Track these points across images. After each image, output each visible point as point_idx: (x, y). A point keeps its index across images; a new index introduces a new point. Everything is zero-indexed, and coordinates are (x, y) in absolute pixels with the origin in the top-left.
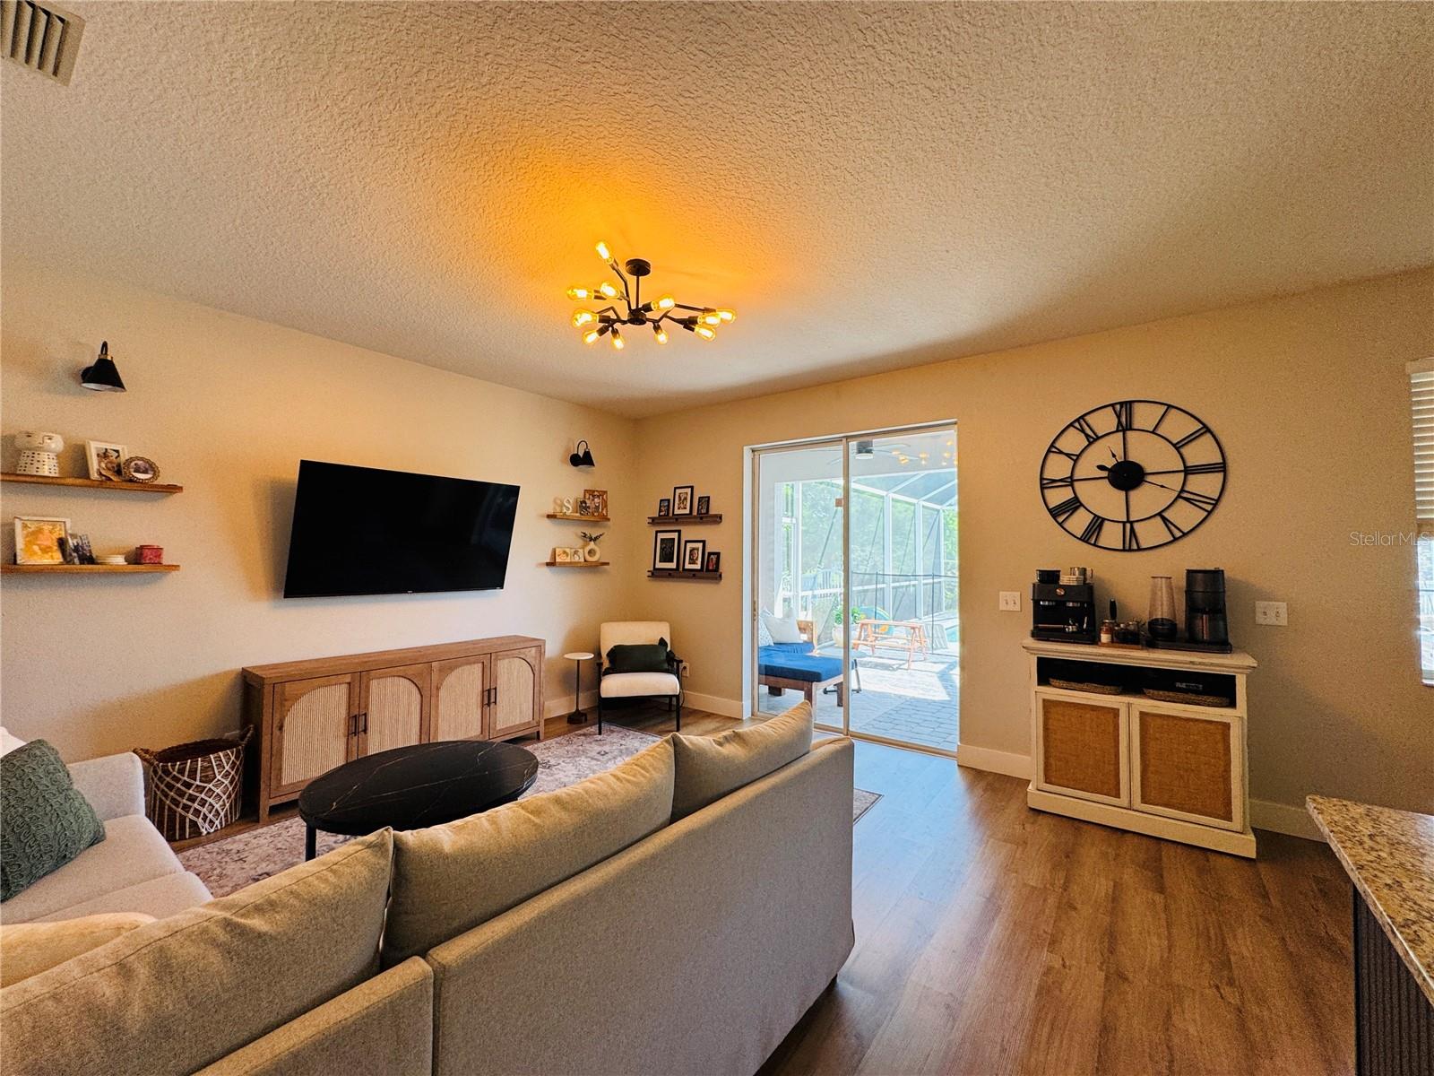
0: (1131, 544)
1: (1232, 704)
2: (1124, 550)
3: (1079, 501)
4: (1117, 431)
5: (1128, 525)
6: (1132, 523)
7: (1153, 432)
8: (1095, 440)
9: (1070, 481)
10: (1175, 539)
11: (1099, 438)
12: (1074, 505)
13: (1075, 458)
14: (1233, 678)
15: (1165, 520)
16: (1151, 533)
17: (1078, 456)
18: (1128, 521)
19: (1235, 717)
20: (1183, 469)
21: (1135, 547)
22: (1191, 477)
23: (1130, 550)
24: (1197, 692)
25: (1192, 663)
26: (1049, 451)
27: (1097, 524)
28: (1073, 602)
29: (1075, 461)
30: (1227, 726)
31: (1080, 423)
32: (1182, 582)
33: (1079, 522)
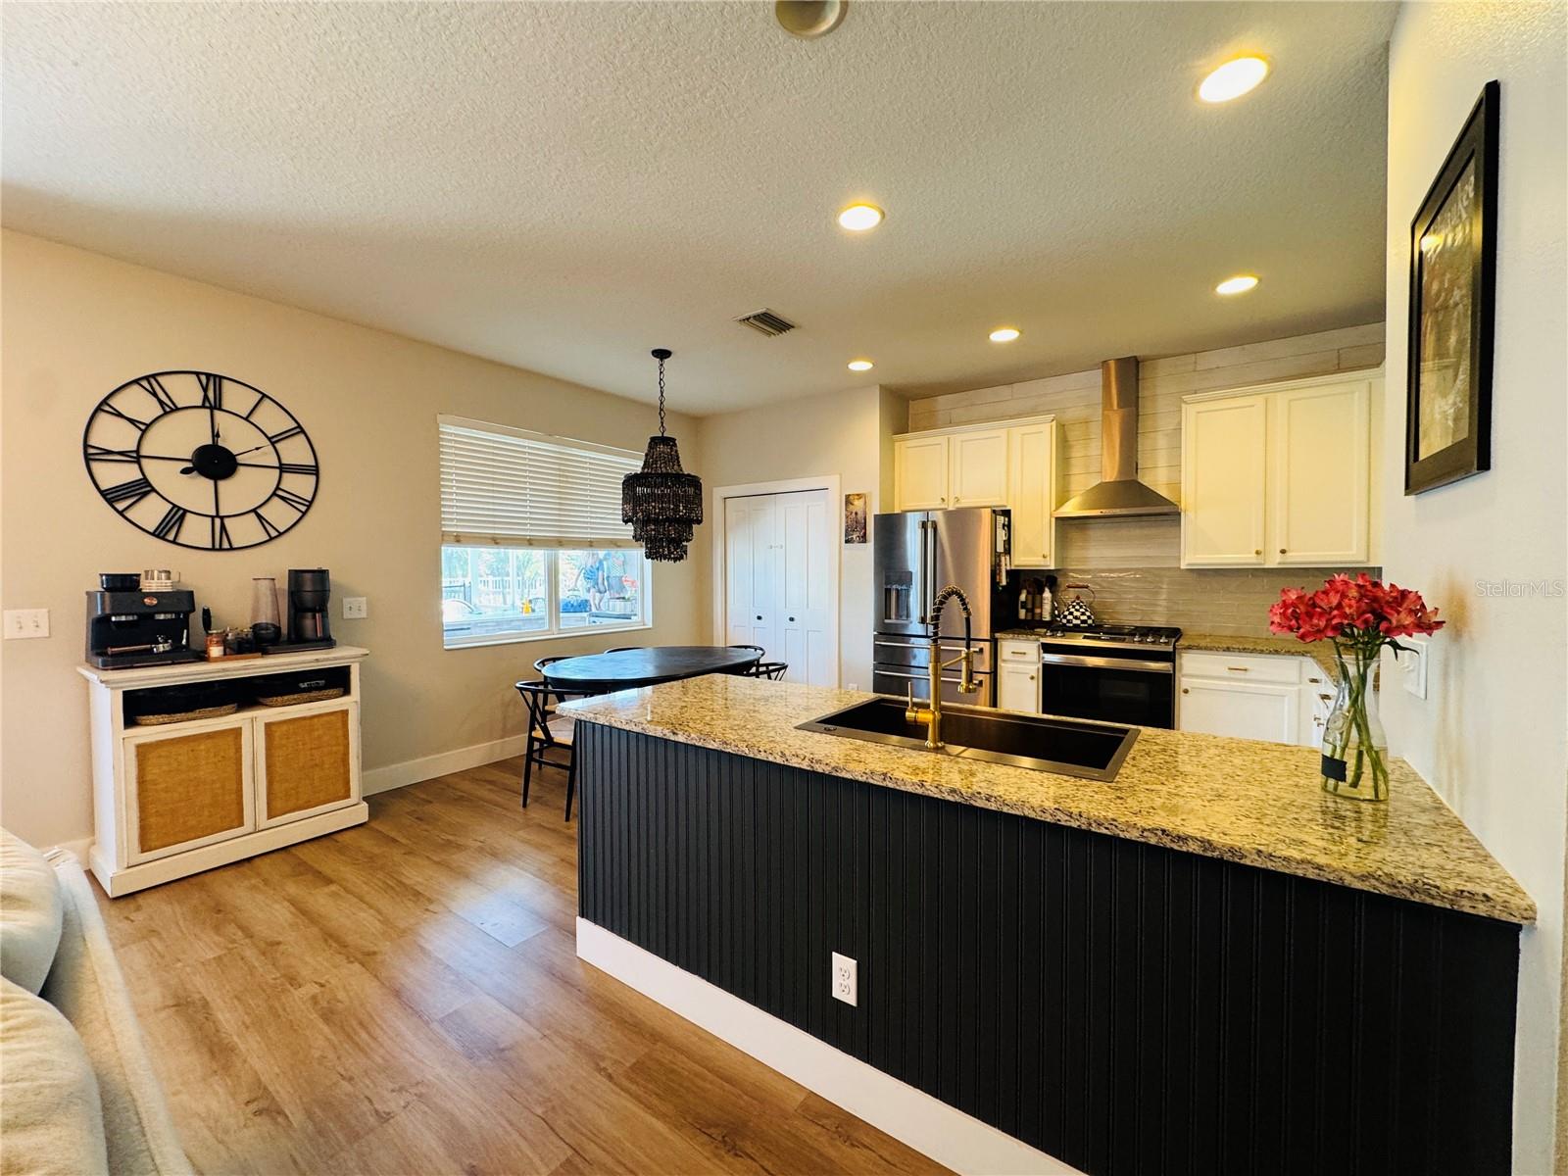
0: (221, 542)
1: (347, 692)
2: (213, 549)
3: (150, 485)
4: (203, 406)
5: (218, 521)
6: (222, 518)
7: (246, 419)
8: (172, 411)
9: (136, 457)
10: (271, 539)
11: (177, 409)
12: (142, 488)
13: (145, 428)
14: (349, 667)
15: (260, 517)
16: (244, 531)
17: (148, 426)
18: (217, 516)
19: (350, 703)
20: (277, 465)
21: (226, 545)
22: (285, 475)
23: (221, 549)
24: (319, 688)
26: (99, 409)
27: (176, 517)
28: (165, 613)
29: (144, 432)
30: (345, 713)
31: (149, 382)
32: (283, 584)
33: (151, 512)
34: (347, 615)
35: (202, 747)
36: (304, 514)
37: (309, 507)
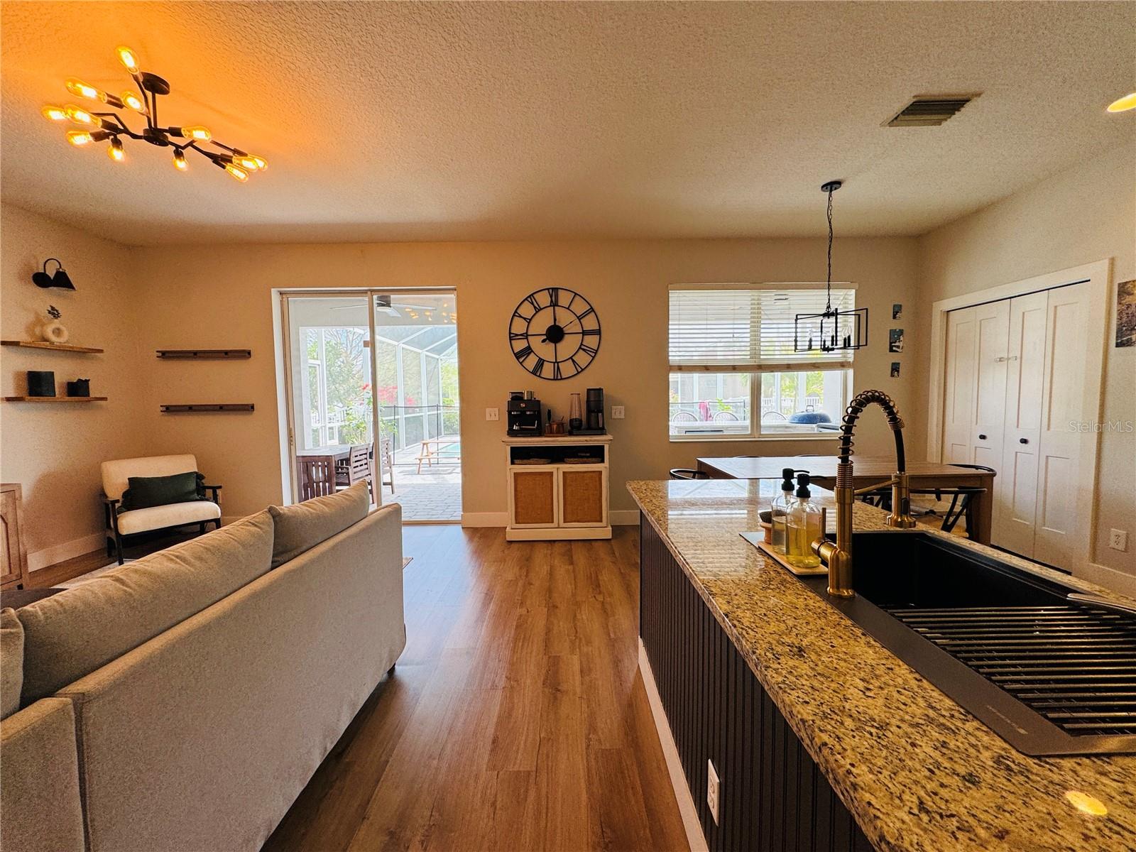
0: (558, 377)
1: (603, 461)
2: (554, 379)
3: (531, 349)
4: (551, 306)
5: (556, 364)
6: (558, 363)
7: (568, 309)
8: (539, 310)
9: (526, 336)
10: (578, 373)
11: (541, 309)
12: (528, 351)
13: (529, 321)
14: (603, 446)
15: (573, 361)
16: (567, 369)
17: (530, 320)
18: (556, 362)
19: (602, 467)
20: (581, 331)
21: (559, 377)
22: (585, 337)
23: (557, 379)
24: (587, 457)
25: (586, 441)
26: (514, 315)
27: (541, 363)
28: (530, 411)
29: (529, 323)
30: (600, 473)
31: (530, 298)
32: (584, 398)
33: (531, 362)
34: (614, 416)
35: (537, 479)
36: (593, 357)
37: (596, 353)
